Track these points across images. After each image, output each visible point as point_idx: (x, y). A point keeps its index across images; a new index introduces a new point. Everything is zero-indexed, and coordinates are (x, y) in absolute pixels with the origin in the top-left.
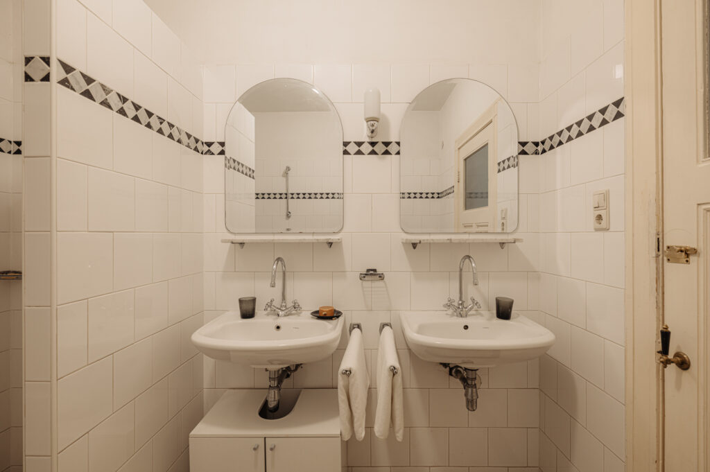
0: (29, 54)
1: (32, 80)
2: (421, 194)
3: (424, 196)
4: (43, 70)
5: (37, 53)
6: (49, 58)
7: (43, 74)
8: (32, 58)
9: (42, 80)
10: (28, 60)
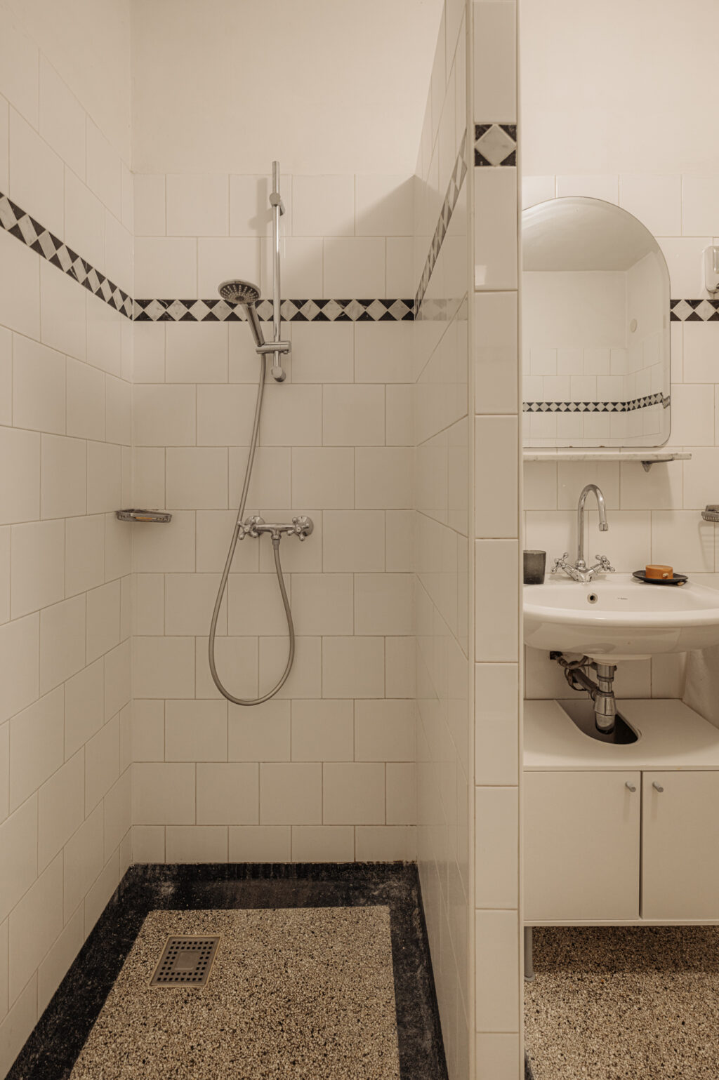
0: (482, 121)
1: (487, 163)
2: (596, 404)
3: (601, 407)
4: (505, 146)
5: (495, 118)
6: (515, 127)
7: (505, 154)
8: (488, 126)
9: (504, 163)
10: (481, 130)
